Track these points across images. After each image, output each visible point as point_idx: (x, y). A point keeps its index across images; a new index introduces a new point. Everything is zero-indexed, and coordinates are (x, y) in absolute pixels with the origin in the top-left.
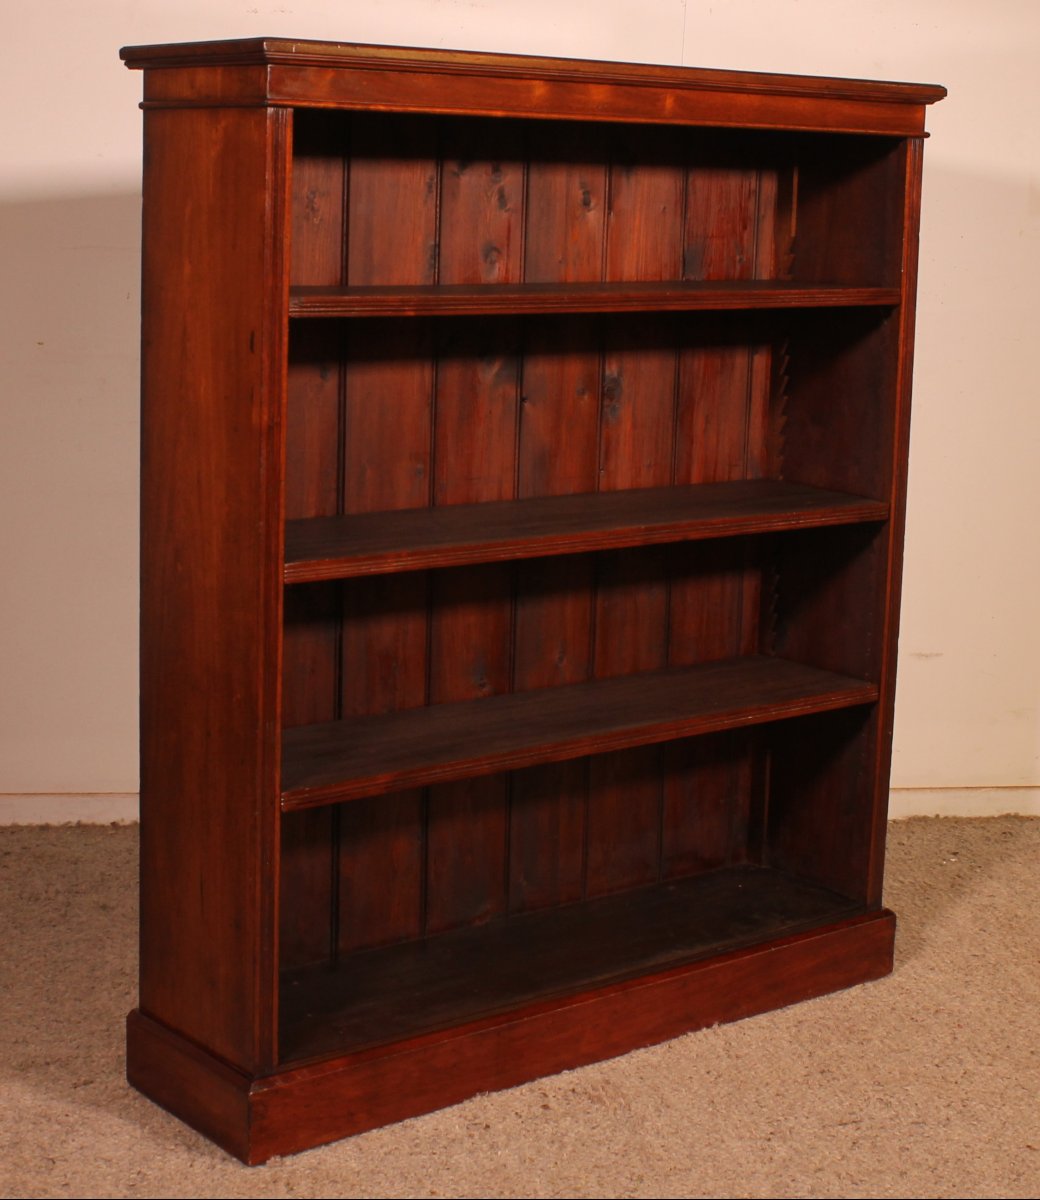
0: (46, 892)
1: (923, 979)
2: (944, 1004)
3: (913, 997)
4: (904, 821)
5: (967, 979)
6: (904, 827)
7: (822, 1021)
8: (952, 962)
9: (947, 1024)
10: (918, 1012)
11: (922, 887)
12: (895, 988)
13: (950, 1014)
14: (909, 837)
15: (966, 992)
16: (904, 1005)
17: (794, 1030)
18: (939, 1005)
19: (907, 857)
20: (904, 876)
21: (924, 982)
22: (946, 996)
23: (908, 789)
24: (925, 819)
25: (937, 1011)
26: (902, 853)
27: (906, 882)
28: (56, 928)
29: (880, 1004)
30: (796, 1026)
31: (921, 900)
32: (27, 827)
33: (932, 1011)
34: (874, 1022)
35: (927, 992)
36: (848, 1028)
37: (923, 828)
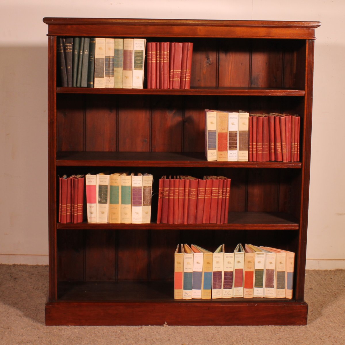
0: (42, 287)
1: (327, 325)
2: (333, 334)
3: (322, 331)
4: (334, 271)
5: (343, 326)
6: (333, 273)
7: (288, 338)
8: (339, 320)
9: (332, 341)
10: (323, 336)
11: (335, 294)
12: (316, 328)
13: (334, 338)
14: (334, 276)
15: (341, 330)
16: (318, 334)
17: (277, 341)
18: (331, 334)
19: (332, 283)
20: (329, 289)
21: (328, 326)
22: (334, 331)
23: (335, 260)
24: (341, 270)
25: (329, 337)
26: (330, 282)
27: (330, 291)
28: (42, 299)
29: (310, 333)
30: (278, 340)
31: (333, 298)
32: (41, 266)
33: (328, 336)
34: (306, 339)
35: (328, 330)
36: (296, 341)
37: (340, 273)
